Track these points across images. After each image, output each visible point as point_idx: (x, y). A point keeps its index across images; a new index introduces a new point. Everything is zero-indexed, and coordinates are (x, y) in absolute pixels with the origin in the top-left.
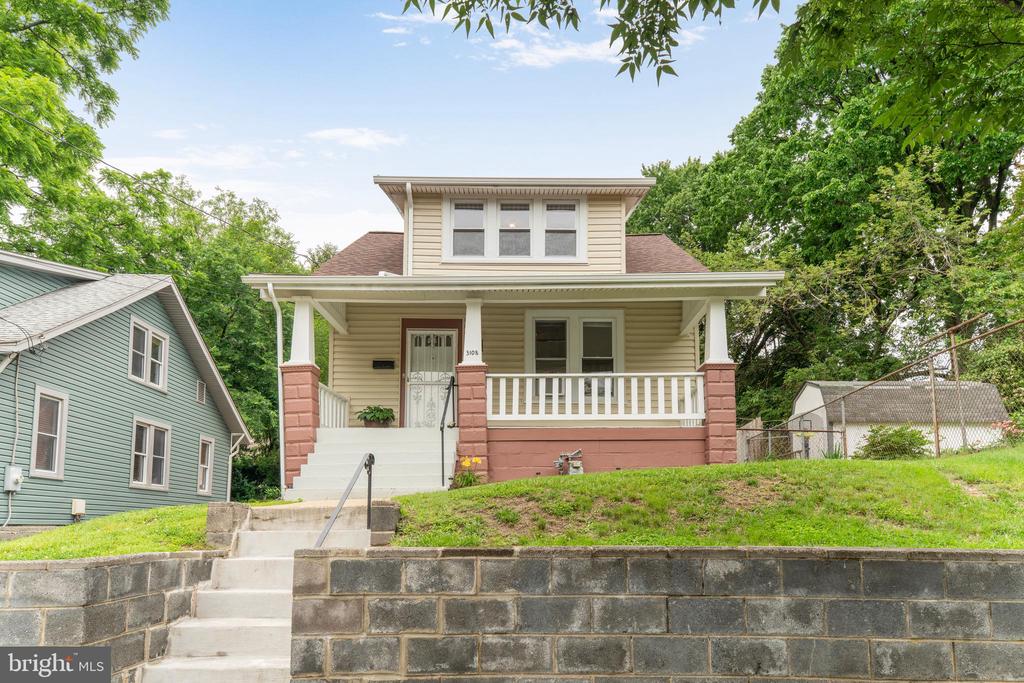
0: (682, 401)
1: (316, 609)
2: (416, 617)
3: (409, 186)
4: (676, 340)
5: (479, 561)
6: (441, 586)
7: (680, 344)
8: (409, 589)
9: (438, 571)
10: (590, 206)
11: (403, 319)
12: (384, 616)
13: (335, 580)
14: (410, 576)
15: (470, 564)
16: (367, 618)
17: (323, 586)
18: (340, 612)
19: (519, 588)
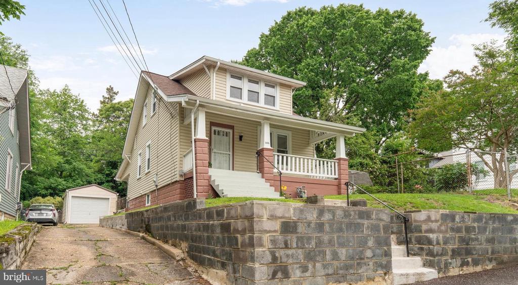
0: (312, 170)
1: (438, 227)
2: (458, 230)
3: (219, 63)
4: (308, 146)
5: (471, 215)
6: (463, 221)
7: (309, 148)
8: (457, 222)
9: (463, 217)
10: (281, 88)
11: (210, 122)
12: (452, 229)
13: (442, 219)
14: (457, 219)
15: (469, 215)
16: (449, 230)
17: (439, 221)
18: (443, 228)
19: (478, 222)
